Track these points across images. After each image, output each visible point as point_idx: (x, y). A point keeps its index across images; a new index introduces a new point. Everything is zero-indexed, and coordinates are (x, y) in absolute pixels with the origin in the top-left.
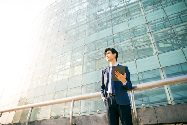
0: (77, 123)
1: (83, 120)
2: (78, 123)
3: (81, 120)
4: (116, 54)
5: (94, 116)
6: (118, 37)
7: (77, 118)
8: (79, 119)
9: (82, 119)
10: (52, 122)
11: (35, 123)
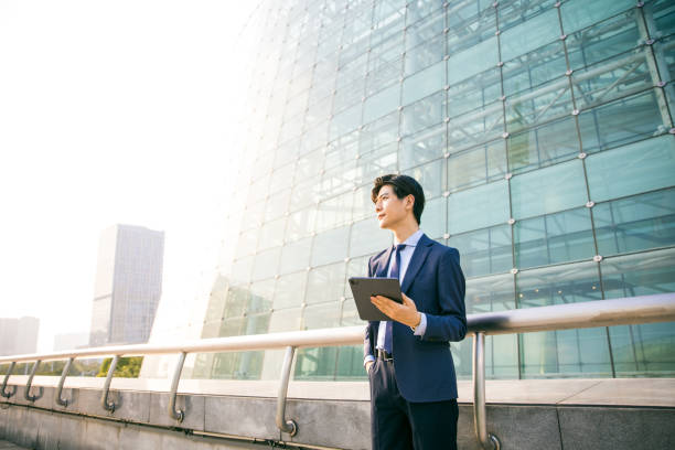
0: (299, 423)
1: (317, 416)
2: (304, 422)
3: (312, 414)
4: (411, 198)
5: (349, 408)
7: (300, 406)
8: (306, 408)
9: (315, 411)
10: (234, 407)
11: (192, 399)
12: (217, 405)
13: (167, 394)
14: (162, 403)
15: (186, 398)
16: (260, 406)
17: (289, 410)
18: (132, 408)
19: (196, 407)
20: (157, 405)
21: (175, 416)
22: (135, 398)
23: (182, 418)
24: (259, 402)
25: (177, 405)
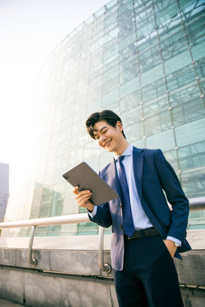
6: (175, 80)
10: (69, 257)
11: (41, 252)
12: (57, 255)
13: (26, 250)
14: (23, 255)
15: (37, 252)
16: (85, 256)
17: (106, 257)
18: (5, 258)
19: (44, 257)
20: (21, 257)
21: (32, 262)
22: (7, 252)
23: (36, 263)
24: (84, 254)
25: (33, 256)
